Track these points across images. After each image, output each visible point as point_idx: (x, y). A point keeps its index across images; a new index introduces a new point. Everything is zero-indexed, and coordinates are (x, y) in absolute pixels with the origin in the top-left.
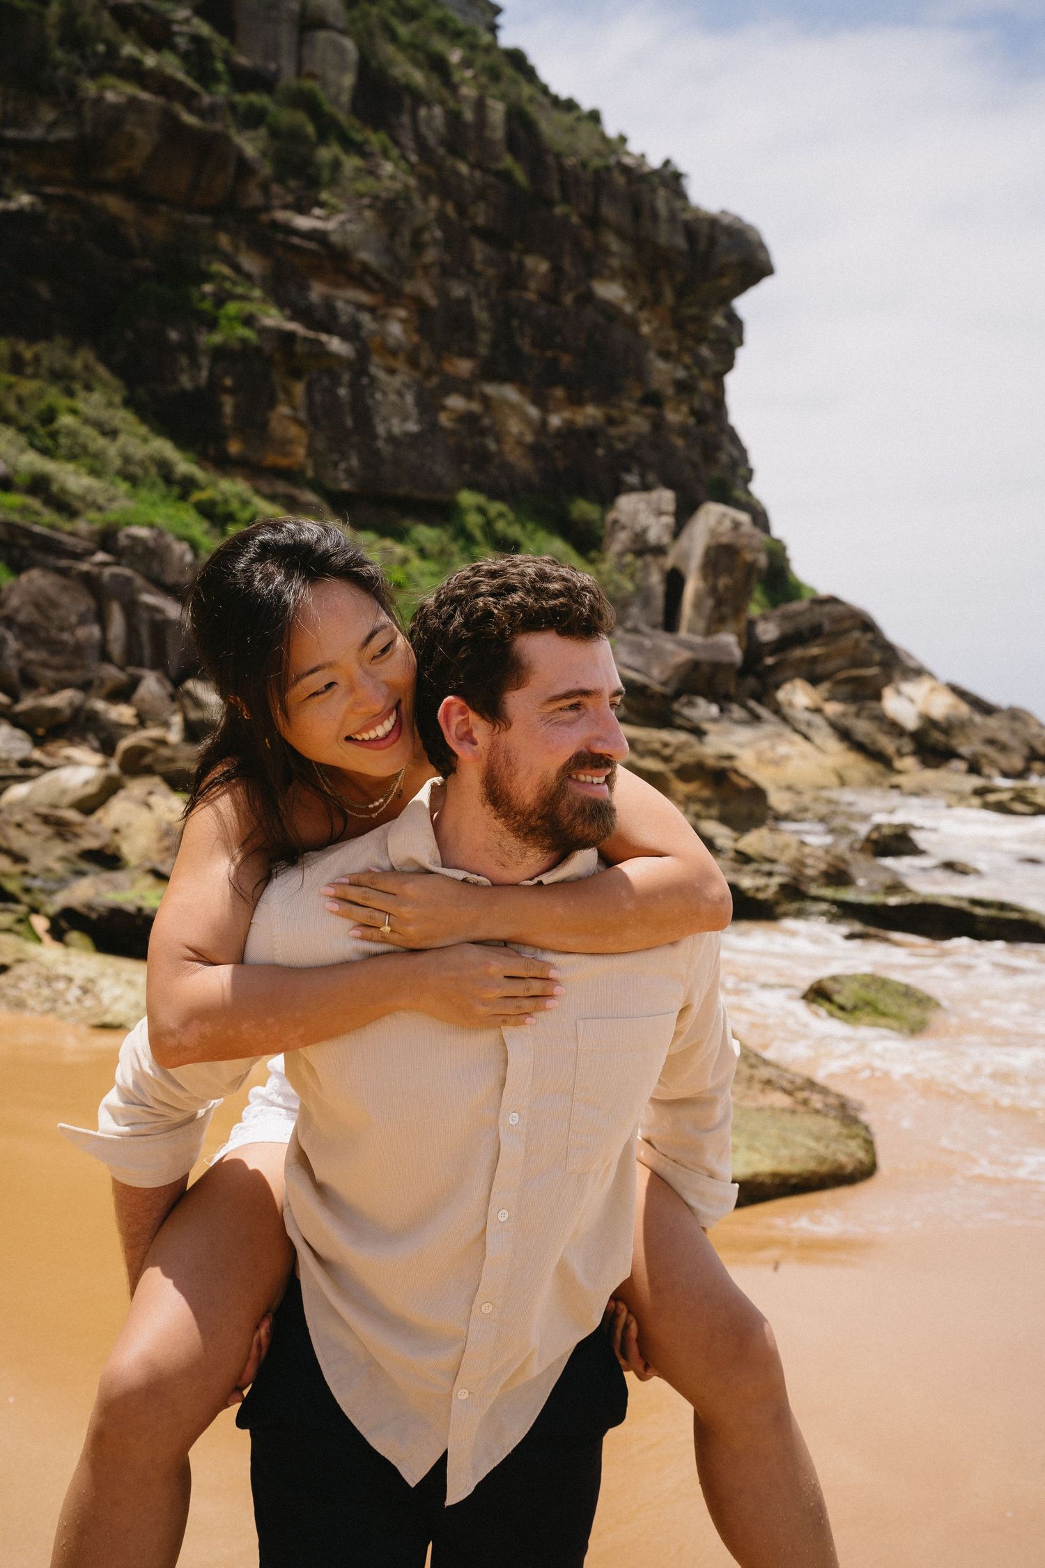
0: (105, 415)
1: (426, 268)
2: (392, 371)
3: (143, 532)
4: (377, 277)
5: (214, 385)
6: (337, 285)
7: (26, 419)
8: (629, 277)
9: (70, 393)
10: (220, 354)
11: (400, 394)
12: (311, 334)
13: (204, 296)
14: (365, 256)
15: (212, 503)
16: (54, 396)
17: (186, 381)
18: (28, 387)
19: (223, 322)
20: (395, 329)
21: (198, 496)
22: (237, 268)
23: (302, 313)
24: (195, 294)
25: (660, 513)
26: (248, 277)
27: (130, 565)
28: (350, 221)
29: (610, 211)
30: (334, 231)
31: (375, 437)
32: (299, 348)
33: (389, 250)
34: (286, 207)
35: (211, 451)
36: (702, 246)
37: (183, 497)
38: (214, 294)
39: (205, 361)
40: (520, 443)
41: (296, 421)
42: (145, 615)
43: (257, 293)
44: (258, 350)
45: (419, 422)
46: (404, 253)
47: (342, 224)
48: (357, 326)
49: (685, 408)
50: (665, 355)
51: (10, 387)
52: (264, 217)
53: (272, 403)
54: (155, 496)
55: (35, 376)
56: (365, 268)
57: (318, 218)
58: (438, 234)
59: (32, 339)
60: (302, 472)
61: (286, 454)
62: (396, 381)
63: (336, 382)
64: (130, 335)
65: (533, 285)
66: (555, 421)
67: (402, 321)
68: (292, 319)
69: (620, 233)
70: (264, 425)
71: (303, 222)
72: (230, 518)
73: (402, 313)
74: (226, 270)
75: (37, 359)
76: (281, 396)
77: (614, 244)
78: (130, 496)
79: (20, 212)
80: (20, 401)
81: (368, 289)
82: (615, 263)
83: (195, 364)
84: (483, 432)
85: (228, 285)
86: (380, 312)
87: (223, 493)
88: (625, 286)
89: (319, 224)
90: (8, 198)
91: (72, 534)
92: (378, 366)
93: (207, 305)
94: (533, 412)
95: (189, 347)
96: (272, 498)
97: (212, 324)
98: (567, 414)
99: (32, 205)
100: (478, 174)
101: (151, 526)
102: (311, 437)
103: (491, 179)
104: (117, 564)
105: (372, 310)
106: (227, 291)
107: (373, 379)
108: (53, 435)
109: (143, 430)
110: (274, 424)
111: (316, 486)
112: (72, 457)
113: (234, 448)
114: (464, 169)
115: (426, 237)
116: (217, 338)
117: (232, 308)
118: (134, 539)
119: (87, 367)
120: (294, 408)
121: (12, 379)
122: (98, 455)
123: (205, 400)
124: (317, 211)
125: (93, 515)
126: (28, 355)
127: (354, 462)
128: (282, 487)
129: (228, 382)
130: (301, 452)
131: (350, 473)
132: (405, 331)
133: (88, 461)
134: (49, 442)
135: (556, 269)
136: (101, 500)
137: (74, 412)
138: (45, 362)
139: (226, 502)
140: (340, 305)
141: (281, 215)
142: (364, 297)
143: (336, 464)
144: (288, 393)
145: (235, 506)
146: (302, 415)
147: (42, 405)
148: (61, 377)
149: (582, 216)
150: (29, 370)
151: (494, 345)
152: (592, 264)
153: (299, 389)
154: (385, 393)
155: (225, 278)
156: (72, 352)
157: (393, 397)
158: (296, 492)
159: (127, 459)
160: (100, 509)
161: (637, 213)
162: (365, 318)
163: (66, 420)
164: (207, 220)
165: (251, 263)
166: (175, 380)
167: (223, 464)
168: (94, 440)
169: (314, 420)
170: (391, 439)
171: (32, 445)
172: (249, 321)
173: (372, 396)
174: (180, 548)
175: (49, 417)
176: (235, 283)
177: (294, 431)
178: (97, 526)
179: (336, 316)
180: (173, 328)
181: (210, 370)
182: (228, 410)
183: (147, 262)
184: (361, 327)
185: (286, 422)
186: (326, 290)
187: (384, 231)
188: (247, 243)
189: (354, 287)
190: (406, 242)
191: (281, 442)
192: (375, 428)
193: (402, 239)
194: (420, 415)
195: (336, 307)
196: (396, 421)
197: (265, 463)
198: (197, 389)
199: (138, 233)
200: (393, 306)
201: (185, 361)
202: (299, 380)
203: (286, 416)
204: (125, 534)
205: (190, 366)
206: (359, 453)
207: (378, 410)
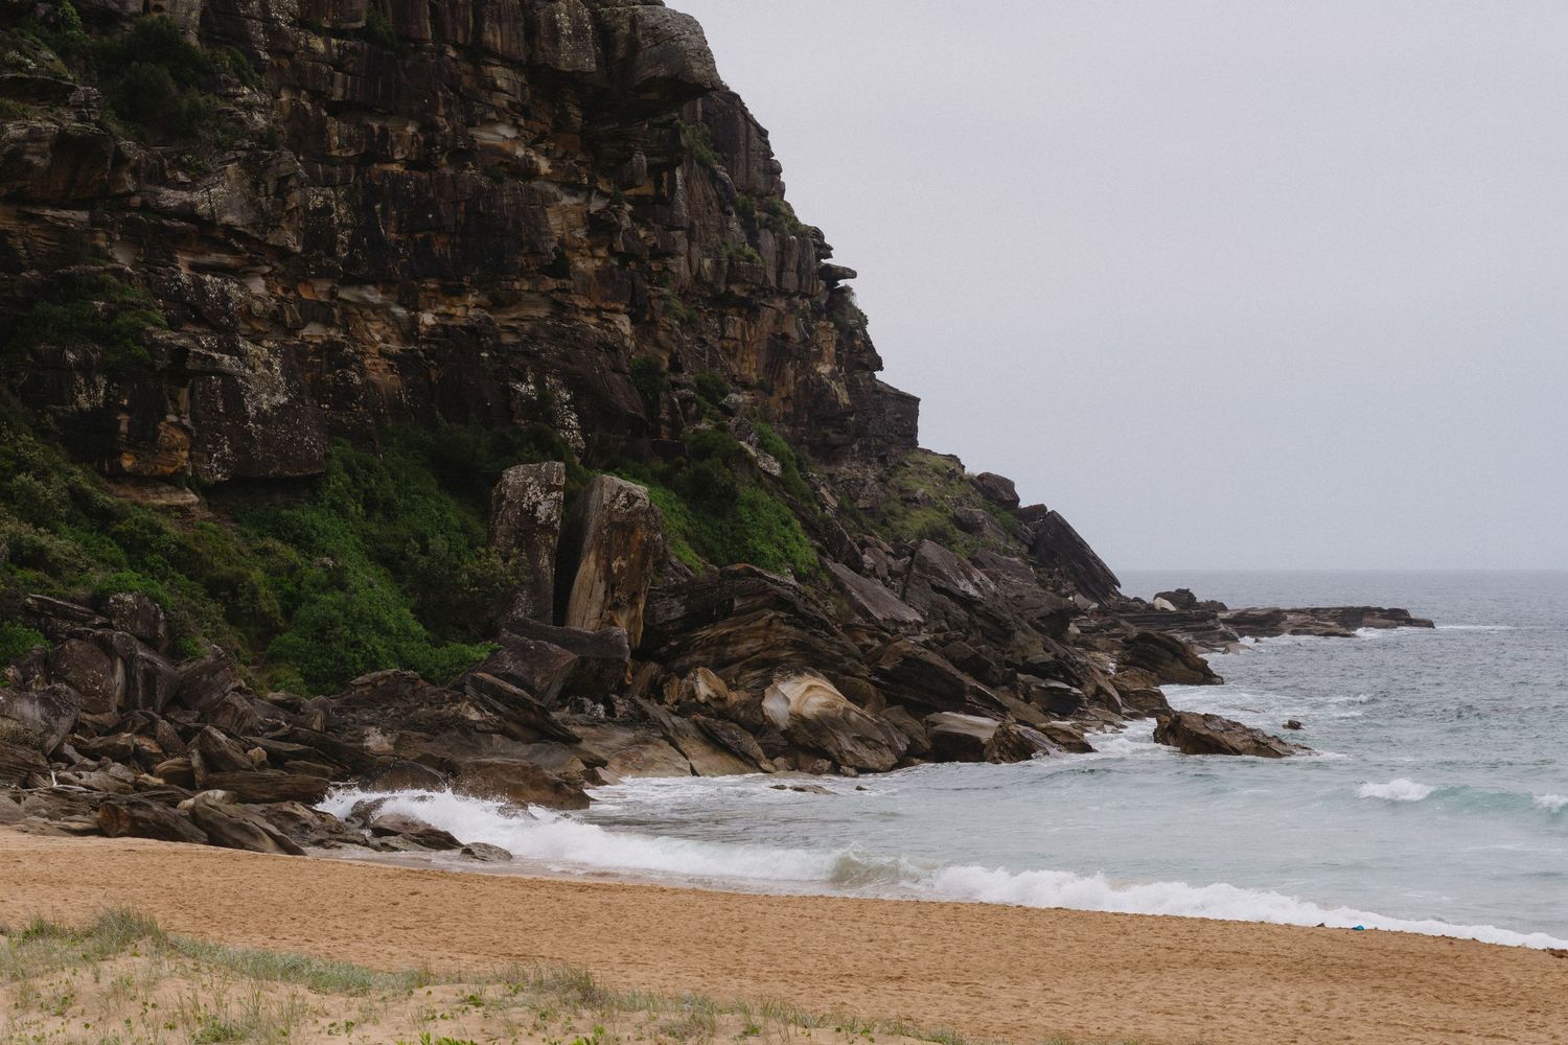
1: (290, 213)
2: (258, 340)
3: (129, 598)
4: (241, 236)
5: (111, 406)
6: (202, 253)
8: (517, 113)
10: (114, 372)
11: (268, 365)
12: (203, 350)
13: (97, 314)
14: (229, 218)
17: (83, 402)
19: (116, 338)
20: (258, 286)
24: (86, 310)
25: (550, 488)
27: (119, 625)
28: (213, 185)
29: (494, 37)
30: (201, 201)
31: (246, 418)
32: (191, 365)
33: (252, 203)
35: (107, 468)
36: (620, 54)
38: (103, 308)
39: (101, 380)
40: (382, 354)
41: (184, 429)
42: (140, 666)
44: (148, 365)
45: (285, 393)
46: (267, 204)
47: (208, 189)
48: (225, 297)
49: (602, 252)
50: (573, 188)
52: (135, 200)
53: (163, 417)
56: (229, 228)
57: (182, 185)
60: (184, 473)
61: (171, 462)
62: (263, 350)
64: (29, 357)
65: (398, 157)
66: (428, 318)
67: (264, 276)
69: (508, 61)
70: (156, 435)
71: (170, 197)
73: (267, 269)
76: (168, 403)
77: (501, 76)
81: (234, 251)
82: (502, 100)
83: (91, 383)
84: (345, 363)
86: (244, 273)
88: (516, 125)
89: (185, 196)
91: (75, 602)
92: (245, 336)
93: (100, 323)
94: (400, 312)
95: (85, 367)
97: (106, 341)
98: (442, 308)
100: (334, 41)
101: (130, 590)
102: (194, 439)
103: (349, 44)
105: (236, 272)
107: (241, 354)
109: (56, 458)
110: (162, 433)
111: (193, 484)
113: (127, 463)
114: (319, 45)
115: (291, 181)
117: (121, 321)
118: (122, 602)
120: (179, 416)
123: (101, 420)
124: (180, 177)
127: (227, 450)
129: (125, 402)
130: (184, 456)
131: (222, 461)
132: (268, 288)
135: (428, 127)
140: (208, 278)
142: (229, 262)
143: (210, 455)
144: (175, 401)
146: (186, 422)
149: (456, 47)
151: (354, 242)
152: (472, 105)
153: (184, 393)
154: (253, 369)
157: (261, 370)
158: (180, 496)
160: (82, 571)
161: (531, 32)
162: (233, 287)
164: (83, 216)
165: (123, 253)
166: (74, 400)
167: (122, 481)
169: (195, 420)
170: (262, 417)
172: (138, 335)
173: (242, 375)
174: (153, 607)
177: (179, 436)
178: (90, 592)
179: (205, 294)
180: (71, 351)
181: (107, 390)
182: (123, 428)
183: (34, 273)
184: (229, 299)
185: (172, 431)
186: (191, 259)
187: (247, 182)
188: (121, 234)
189: (217, 252)
190: (271, 192)
191: (168, 450)
192: (244, 409)
193: (266, 188)
194: (288, 383)
195: (204, 283)
196: (265, 396)
197: (156, 473)
198: (95, 409)
199: (24, 244)
200: (258, 265)
201: (82, 381)
202: (184, 386)
203: (172, 424)
204: (115, 600)
205: (86, 385)
206: (230, 439)
207: (247, 388)
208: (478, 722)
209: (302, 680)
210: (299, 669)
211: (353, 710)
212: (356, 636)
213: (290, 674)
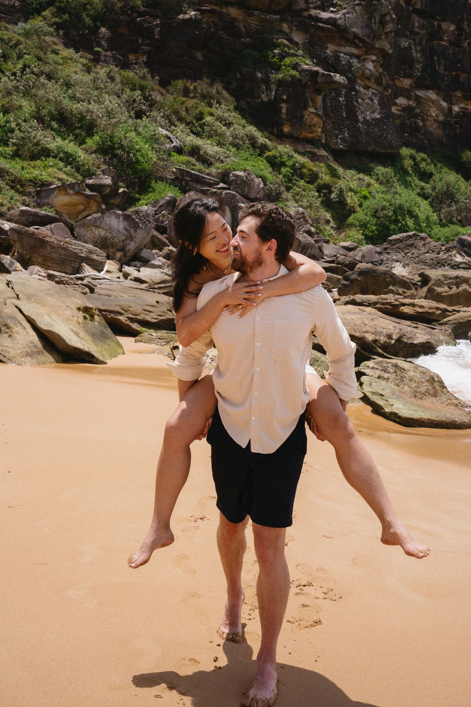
0: (226, 115)
1: (386, 33)
2: (367, 88)
3: (241, 174)
4: (362, 40)
5: (278, 99)
6: (341, 45)
7: (189, 119)
9: (210, 106)
10: (281, 83)
11: (371, 99)
12: (326, 73)
13: (274, 56)
14: (355, 30)
15: (275, 157)
16: (203, 107)
17: (264, 97)
18: (191, 103)
19: (283, 67)
20: (370, 66)
21: (268, 154)
22: (291, 40)
23: (322, 61)
24: (270, 54)
26: (296, 44)
27: (234, 190)
28: (347, 13)
30: (341, 18)
31: (358, 121)
32: (319, 80)
33: (367, 26)
34: (316, 8)
35: (275, 132)
37: (260, 155)
38: (279, 54)
39: (274, 87)
40: (435, 121)
41: (319, 116)
43: (300, 52)
44: (300, 81)
45: (379, 114)
46: (375, 27)
47: (344, 14)
48: (350, 65)
51: (183, 103)
52: (306, 14)
53: (306, 107)
54: (247, 155)
55: (194, 97)
56: (356, 35)
57: (332, 12)
58: (394, 16)
59: (194, 79)
60: (319, 140)
61: (312, 133)
62: (370, 93)
63: (339, 95)
64: (238, 76)
65: (445, 38)
66: (456, 109)
67: (373, 61)
68: (317, 65)
70: (302, 117)
71: (325, 15)
72: (283, 164)
73: (374, 58)
74: (285, 42)
75: (195, 88)
76: (310, 103)
78: (236, 155)
79: (190, 19)
80: (187, 110)
81: (357, 47)
83: (269, 89)
84: (416, 116)
85: (286, 49)
86: (362, 58)
87: (280, 152)
89: (332, 15)
90: (186, 13)
91: (208, 174)
92: (360, 85)
93: (275, 60)
94: (444, 104)
95: (266, 81)
96: (303, 154)
97: (278, 69)
98: (463, 105)
99: (195, 15)
101: (245, 171)
102: (324, 122)
104: (229, 189)
105: (358, 57)
106: (285, 52)
107: (357, 92)
108: (202, 126)
109: (243, 121)
110: (306, 116)
111: (326, 147)
112: (210, 137)
113: (286, 129)
115: (388, 18)
116: (280, 76)
117: (287, 61)
118: (237, 176)
119: (218, 92)
120: (316, 109)
121: (184, 99)
122: (222, 135)
123: (273, 106)
124: (331, 9)
125: (218, 165)
126: (192, 87)
127: (346, 134)
128: (309, 148)
129: (285, 97)
130: (320, 130)
131: (343, 140)
132: (375, 67)
133: (218, 138)
134: (200, 129)
135: (459, 29)
136: (222, 158)
137: (211, 114)
138: (199, 91)
139: (281, 156)
140: (342, 55)
141: (313, 12)
142: (354, 51)
143: (337, 136)
144: (313, 101)
145: (285, 158)
146: (321, 112)
147: (197, 112)
148: (206, 98)
150: (192, 95)
151: (423, 71)
153: (319, 99)
154: (363, 100)
155: (285, 46)
156: (211, 85)
157: (367, 101)
158: (316, 151)
159: (235, 137)
160: (222, 162)
162: (355, 61)
163: (208, 119)
164: (278, 17)
165: (298, 37)
166: (259, 97)
167: (281, 137)
168: (221, 128)
169: (326, 114)
170: (365, 122)
171: (192, 131)
172: (295, 67)
173: (357, 101)
174: (258, 181)
175: (200, 117)
176: (290, 48)
177: (316, 120)
178: (220, 171)
179: (340, 61)
180: (259, 71)
181: (276, 91)
182: (284, 111)
183: (248, 39)
184: (352, 66)
185: (312, 116)
186: (335, 48)
187: (366, 17)
188: (296, 27)
189: (349, 46)
190: (377, 21)
191: (310, 126)
192: (357, 117)
193: (375, 20)
194: (381, 109)
195: (340, 57)
196: (368, 113)
197: (301, 136)
198: (270, 101)
199: (244, 26)
200: (369, 54)
201: (264, 87)
202: (320, 94)
203: (312, 113)
204: (233, 174)
205: (266, 90)
206: (348, 130)
207: (359, 108)
208: (461, 263)
209: (363, 237)
210: (361, 231)
211: (389, 253)
212: (396, 216)
213: (356, 234)
